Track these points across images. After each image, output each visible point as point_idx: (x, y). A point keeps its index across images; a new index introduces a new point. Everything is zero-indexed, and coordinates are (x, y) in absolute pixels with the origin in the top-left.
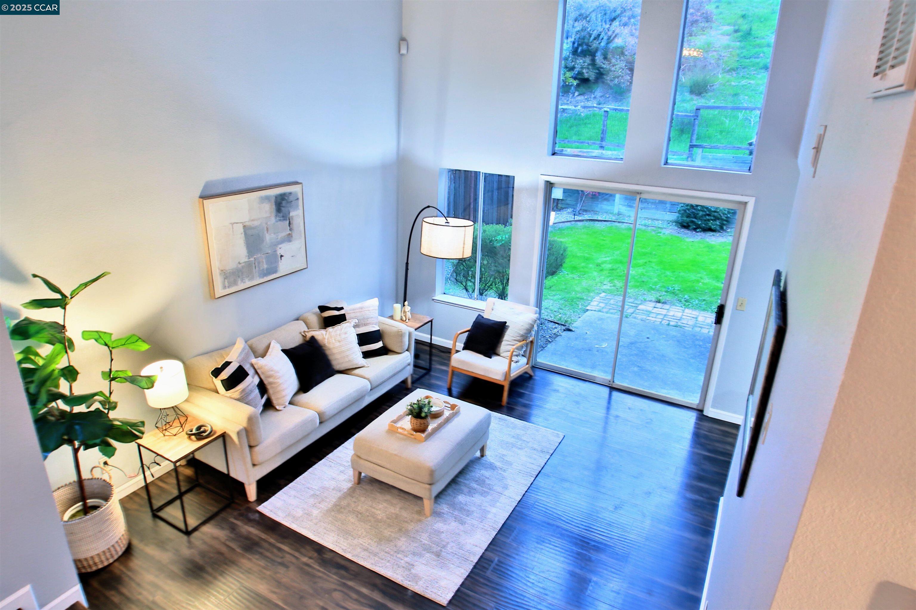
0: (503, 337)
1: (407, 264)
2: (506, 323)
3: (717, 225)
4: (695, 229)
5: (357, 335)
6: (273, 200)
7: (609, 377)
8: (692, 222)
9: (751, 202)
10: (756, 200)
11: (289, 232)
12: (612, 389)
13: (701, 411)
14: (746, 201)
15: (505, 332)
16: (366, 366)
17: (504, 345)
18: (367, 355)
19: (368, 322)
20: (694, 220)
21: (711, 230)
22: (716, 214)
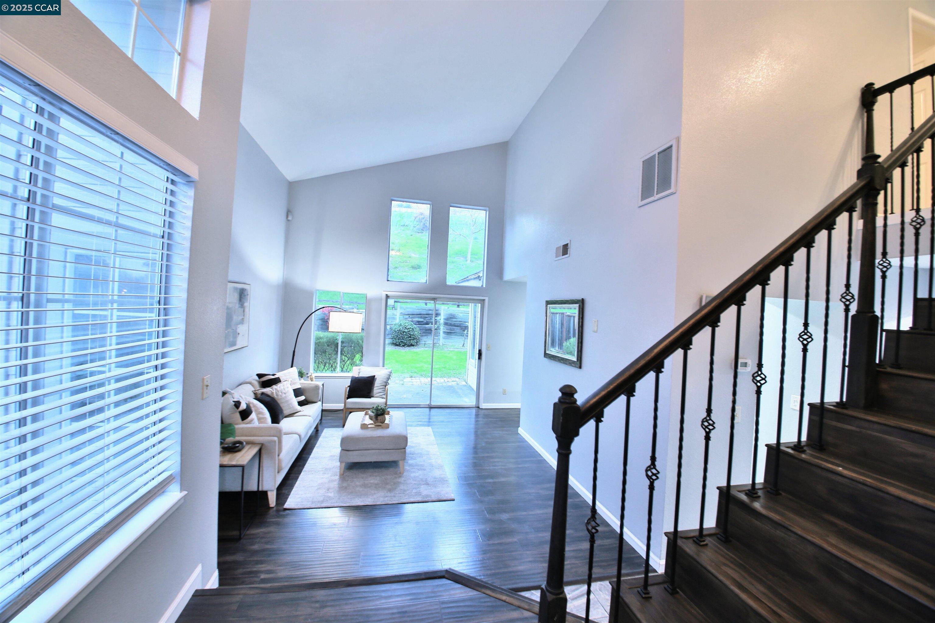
0: (374, 385)
1: (294, 352)
2: (374, 376)
3: (414, 342)
4: (403, 346)
5: (293, 390)
6: (239, 291)
7: (428, 403)
8: (402, 342)
9: (487, 299)
10: (489, 298)
11: (243, 317)
12: (431, 407)
13: (478, 407)
14: (484, 299)
15: (375, 382)
16: (302, 410)
17: (376, 390)
18: (301, 404)
19: (295, 382)
20: (402, 340)
21: (412, 345)
22: (414, 336)
